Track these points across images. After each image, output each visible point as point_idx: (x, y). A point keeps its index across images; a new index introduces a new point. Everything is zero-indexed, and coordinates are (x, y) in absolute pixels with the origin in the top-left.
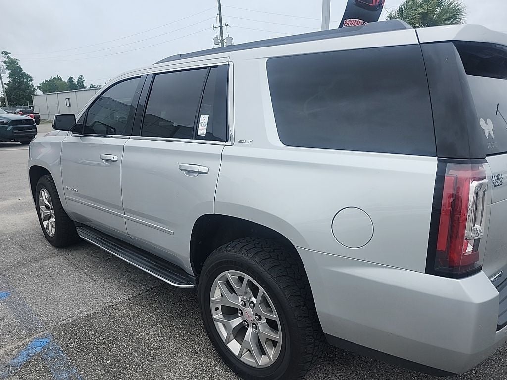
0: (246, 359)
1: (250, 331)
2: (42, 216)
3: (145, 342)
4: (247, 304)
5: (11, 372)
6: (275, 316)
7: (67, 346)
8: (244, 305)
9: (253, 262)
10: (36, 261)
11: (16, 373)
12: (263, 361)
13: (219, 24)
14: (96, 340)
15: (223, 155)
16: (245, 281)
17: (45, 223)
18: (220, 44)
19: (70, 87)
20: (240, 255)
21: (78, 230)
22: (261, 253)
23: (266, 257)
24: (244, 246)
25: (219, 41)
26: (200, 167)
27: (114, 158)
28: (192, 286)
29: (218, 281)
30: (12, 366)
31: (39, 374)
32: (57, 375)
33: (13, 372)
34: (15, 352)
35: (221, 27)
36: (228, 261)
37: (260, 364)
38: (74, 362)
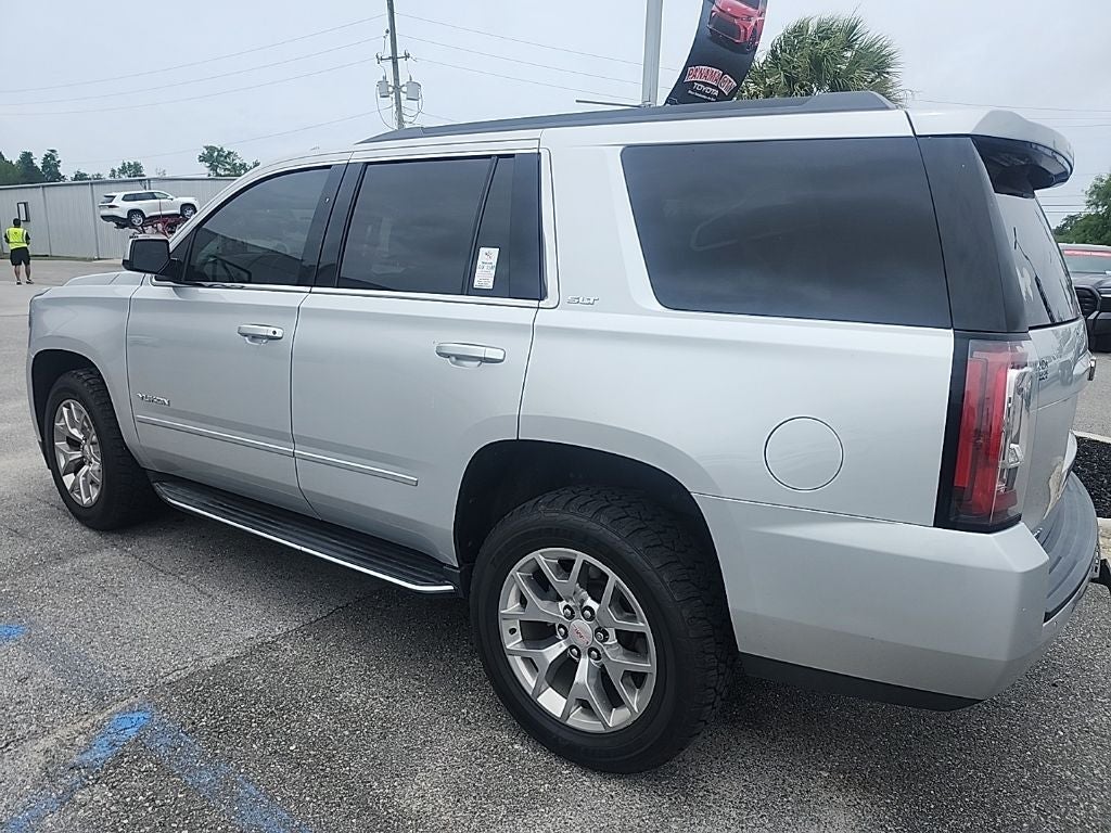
0: (579, 720)
1: (584, 664)
2: (62, 463)
3: (357, 708)
4: (578, 613)
5: (87, 777)
6: (641, 624)
7: (193, 723)
8: (571, 617)
9: (594, 526)
10: (59, 559)
11: (99, 778)
12: (617, 718)
13: (389, 53)
14: (253, 710)
15: (538, 327)
16: (577, 568)
17: (69, 480)
18: (393, 95)
19: (24, 176)
20: (566, 517)
21: (160, 489)
22: (608, 509)
23: (620, 515)
24: (571, 500)
25: (391, 89)
26: (488, 349)
27: (275, 332)
28: (451, 588)
29: (517, 574)
30: (84, 768)
31: (150, 779)
32: (191, 777)
33: (91, 777)
34: (81, 740)
35: (394, 59)
36: (540, 530)
37: (610, 725)
38: (218, 751)
